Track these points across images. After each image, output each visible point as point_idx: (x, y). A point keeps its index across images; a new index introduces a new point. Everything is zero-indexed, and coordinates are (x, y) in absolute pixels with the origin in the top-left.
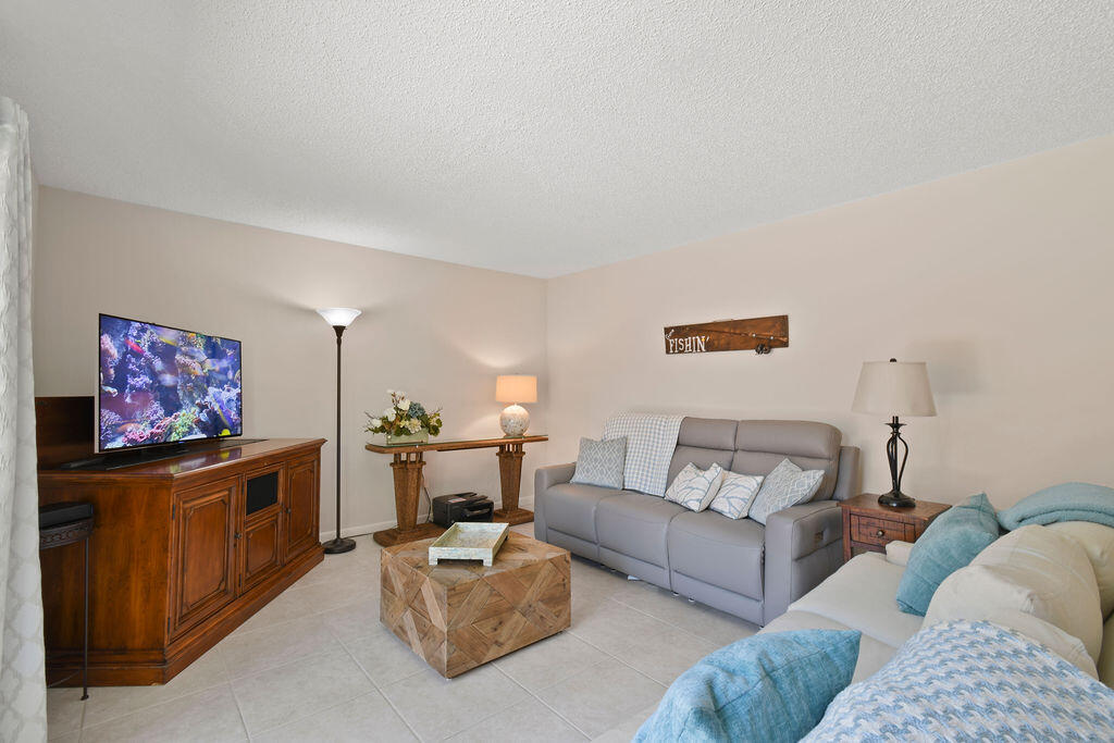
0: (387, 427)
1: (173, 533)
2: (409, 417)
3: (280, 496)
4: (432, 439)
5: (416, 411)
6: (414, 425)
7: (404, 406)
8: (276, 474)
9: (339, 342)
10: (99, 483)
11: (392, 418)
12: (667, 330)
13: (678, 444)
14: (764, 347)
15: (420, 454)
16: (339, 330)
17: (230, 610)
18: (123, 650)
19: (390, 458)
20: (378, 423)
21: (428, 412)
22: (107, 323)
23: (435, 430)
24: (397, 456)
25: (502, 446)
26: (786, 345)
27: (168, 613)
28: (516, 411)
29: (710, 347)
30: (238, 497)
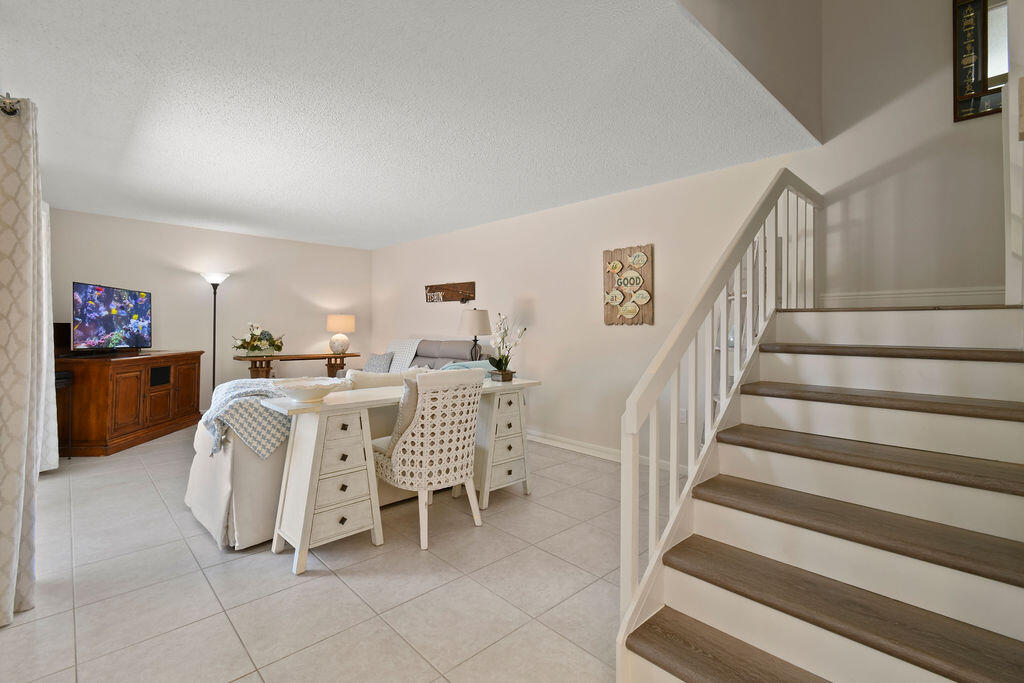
0: (244, 345)
1: (111, 387)
2: (260, 340)
3: (172, 380)
4: (276, 353)
5: (266, 336)
6: (264, 344)
7: (258, 332)
8: (168, 368)
9: (215, 293)
10: (75, 363)
11: (248, 340)
12: (426, 288)
13: (416, 355)
14: (464, 300)
15: (268, 363)
16: (215, 286)
17: (140, 433)
18: (86, 441)
19: (249, 364)
20: (239, 343)
21: (275, 336)
22: (77, 287)
23: (279, 348)
24: (254, 363)
25: (330, 359)
26: (474, 298)
27: (108, 424)
28: (340, 337)
29: (445, 299)
30: (145, 377)
